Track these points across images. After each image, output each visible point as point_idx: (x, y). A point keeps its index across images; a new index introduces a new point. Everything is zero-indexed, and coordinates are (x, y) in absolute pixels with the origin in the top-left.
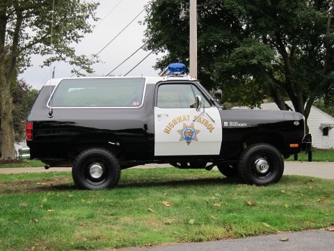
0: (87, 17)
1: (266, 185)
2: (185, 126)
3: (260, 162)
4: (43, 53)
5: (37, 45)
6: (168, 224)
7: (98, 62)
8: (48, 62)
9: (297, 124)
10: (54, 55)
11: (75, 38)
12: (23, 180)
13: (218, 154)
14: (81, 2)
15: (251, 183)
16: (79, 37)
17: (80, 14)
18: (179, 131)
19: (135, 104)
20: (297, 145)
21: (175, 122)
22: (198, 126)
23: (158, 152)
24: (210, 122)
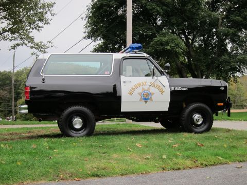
0: (46, 13)
1: (201, 132)
2: (144, 90)
3: (197, 116)
4: (11, 40)
5: (6, 34)
6: (148, 159)
7: (52, 47)
8: (15, 46)
9: (222, 88)
10: (19, 41)
11: (37, 28)
12: (11, 132)
13: (167, 110)
14: (42, 2)
15: (190, 131)
16: (40, 27)
17: (42, 10)
18: (139, 94)
19: (106, 73)
20: (222, 104)
21: (136, 87)
22: (153, 90)
23: (124, 109)
24: (162, 87)
